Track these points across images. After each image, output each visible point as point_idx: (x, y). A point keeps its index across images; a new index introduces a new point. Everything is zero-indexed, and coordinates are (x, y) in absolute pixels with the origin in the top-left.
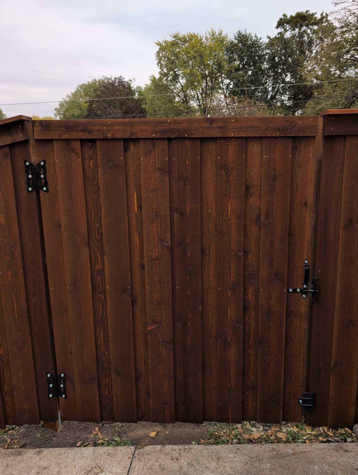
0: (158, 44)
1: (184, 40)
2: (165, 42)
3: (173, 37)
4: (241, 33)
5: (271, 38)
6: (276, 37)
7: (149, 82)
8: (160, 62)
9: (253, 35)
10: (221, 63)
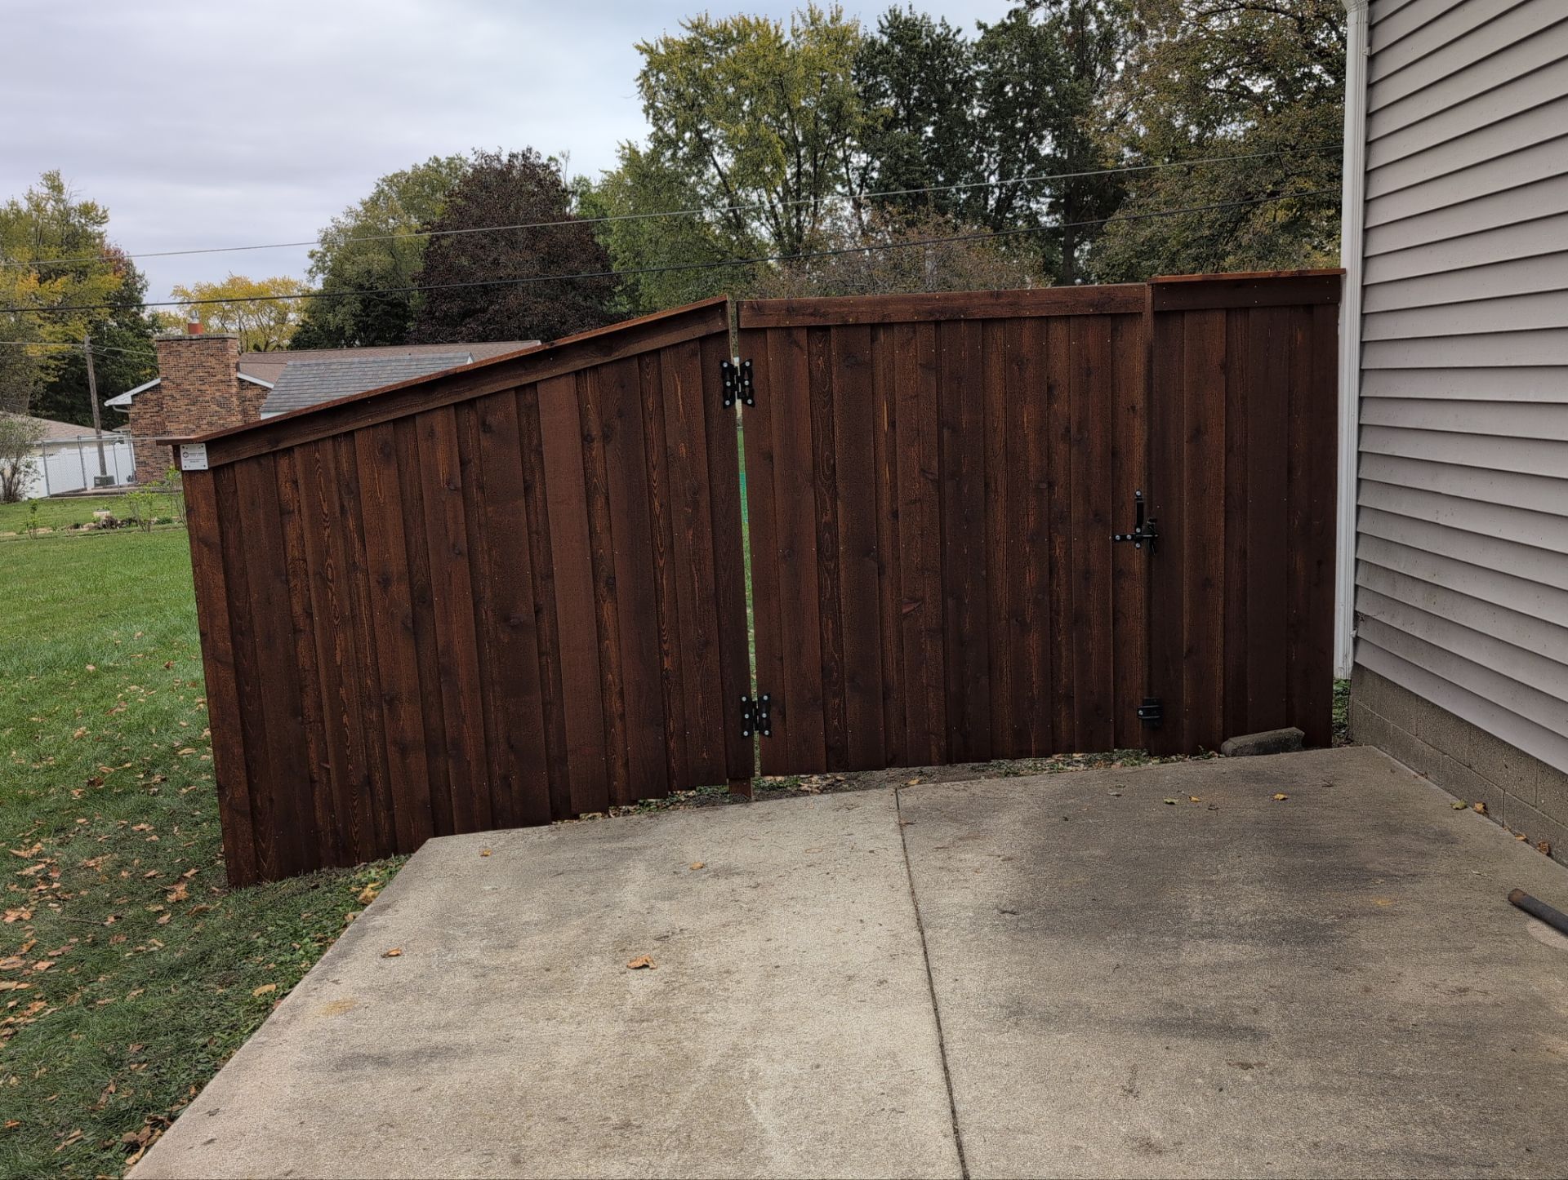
0: (642, 51)
1: (725, 38)
2: (666, 44)
3: (688, 29)
4: (900, 16)
5: (990, 27)
6: (1003, 24)
7: (616, 165)
8: (652, 106)
9: (935, 20)
10: (841, 103)
